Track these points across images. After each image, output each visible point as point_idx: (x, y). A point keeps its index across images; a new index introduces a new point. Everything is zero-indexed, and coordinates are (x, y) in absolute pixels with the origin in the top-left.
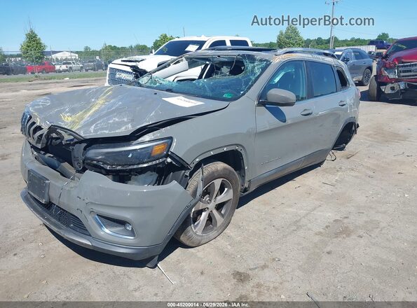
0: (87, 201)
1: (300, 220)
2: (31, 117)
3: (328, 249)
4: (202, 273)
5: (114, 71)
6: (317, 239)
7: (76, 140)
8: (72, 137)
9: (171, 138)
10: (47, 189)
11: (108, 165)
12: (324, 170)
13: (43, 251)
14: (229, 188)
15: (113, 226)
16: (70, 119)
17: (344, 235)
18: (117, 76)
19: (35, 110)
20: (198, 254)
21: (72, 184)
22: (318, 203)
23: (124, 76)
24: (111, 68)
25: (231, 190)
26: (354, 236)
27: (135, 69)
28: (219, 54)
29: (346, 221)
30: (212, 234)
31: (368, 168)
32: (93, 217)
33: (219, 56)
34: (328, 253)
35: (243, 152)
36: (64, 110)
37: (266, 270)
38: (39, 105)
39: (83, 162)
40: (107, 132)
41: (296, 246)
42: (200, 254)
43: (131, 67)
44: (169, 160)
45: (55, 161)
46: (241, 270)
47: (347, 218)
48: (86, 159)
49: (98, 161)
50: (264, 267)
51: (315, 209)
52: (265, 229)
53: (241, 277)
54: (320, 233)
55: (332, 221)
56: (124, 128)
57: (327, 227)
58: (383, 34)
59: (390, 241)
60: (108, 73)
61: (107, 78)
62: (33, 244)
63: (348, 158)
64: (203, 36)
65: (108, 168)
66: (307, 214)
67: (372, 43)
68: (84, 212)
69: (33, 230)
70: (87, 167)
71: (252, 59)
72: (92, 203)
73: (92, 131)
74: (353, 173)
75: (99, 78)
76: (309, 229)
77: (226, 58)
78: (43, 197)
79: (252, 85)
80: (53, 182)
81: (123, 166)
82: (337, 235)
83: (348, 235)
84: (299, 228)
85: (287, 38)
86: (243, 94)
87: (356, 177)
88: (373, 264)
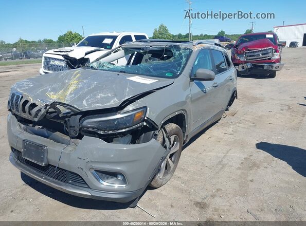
0: (87, 160)
1: (222, 160)
2: (22, 97)
3: (250, 178)
4: (172, 206)
5: (48, 60)
6: (239, 172)
7: (72, 113)
8: (70, 111)
9: (146, 107)
10: (46, 154)
11: (101, 130)
12: (222, 125)
13: (36, 205)
14: (177, 142)
15: (108, 178)
16: (55, 96)
17: (256, 168)
18: (51, 63)
19: (23, 90)
20: (162, 192)
21: (69, 148)
22: (228, 148)
23: (57, 63)
24: (45, 57)
25: (179, 143)
26: (262, 168)
27: (66, 57)
28: (150, 45)
29: (252, 158)
30: (168, 177)
31: (249, 121)
32: (92, 173)
33: (151, 46)
34: (252, 181)
35: (185, 115)
36: (47, 90)
37: (216, 198)
38: (24, 87)
39: (80, 130)
40: (100, 105)
41: (228, 179)
42: (164, 193)
43: (63, 55)
44: (145, 124)
45: (45, 131)
46: (199, 200)
47: (252, 156)
48: (83, 127)
49: (93, 128)
50: (213, 196)
51: (228, 152)
52: (201, 169)
53: (202, 206)
54: (239, 168)
55: (243, 159)
56: (112, 101)
57: (242, 163)
58: (222, 31)
59: (285, 168)
60: (43, 61)
61: (43, 65)
62: (24, 201)
63: (233, 115)
64: (114, 32)
65: (102, 133)
66: (225, 156)
67: (216, 37)
68: (84, 170)
69: (19, 189)
70: (82, 133)
71: (178, 48)
72: (92, 161)
73: (86, 105)
74: (242, 126)
75: (19, 65)
76: (231, 166)
77: (156, 48)
78: (42, 161)
79: (184, 67)
80: (51, 148)
81: (113, 130)
82: (251, 168)
83: (258, 167)
84: (224, 166)
85: (160, 34)
86: (180, 74)
87: (244, 128)
88: (282, 185)
